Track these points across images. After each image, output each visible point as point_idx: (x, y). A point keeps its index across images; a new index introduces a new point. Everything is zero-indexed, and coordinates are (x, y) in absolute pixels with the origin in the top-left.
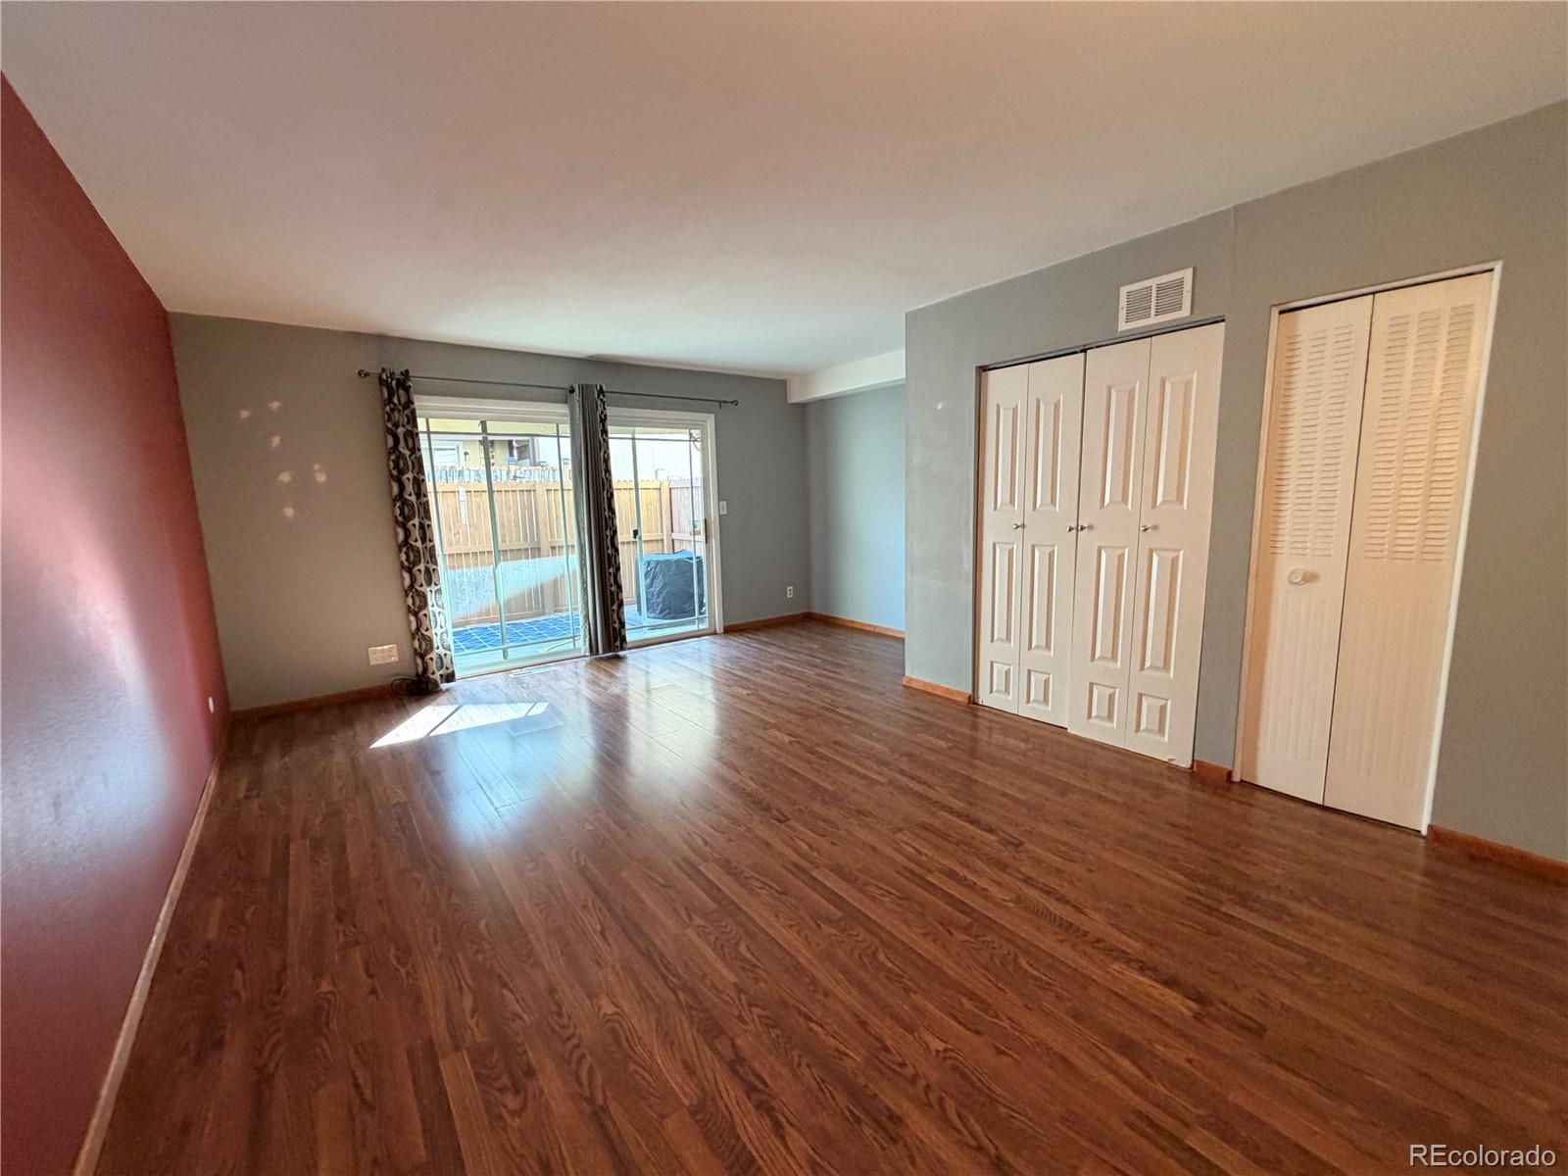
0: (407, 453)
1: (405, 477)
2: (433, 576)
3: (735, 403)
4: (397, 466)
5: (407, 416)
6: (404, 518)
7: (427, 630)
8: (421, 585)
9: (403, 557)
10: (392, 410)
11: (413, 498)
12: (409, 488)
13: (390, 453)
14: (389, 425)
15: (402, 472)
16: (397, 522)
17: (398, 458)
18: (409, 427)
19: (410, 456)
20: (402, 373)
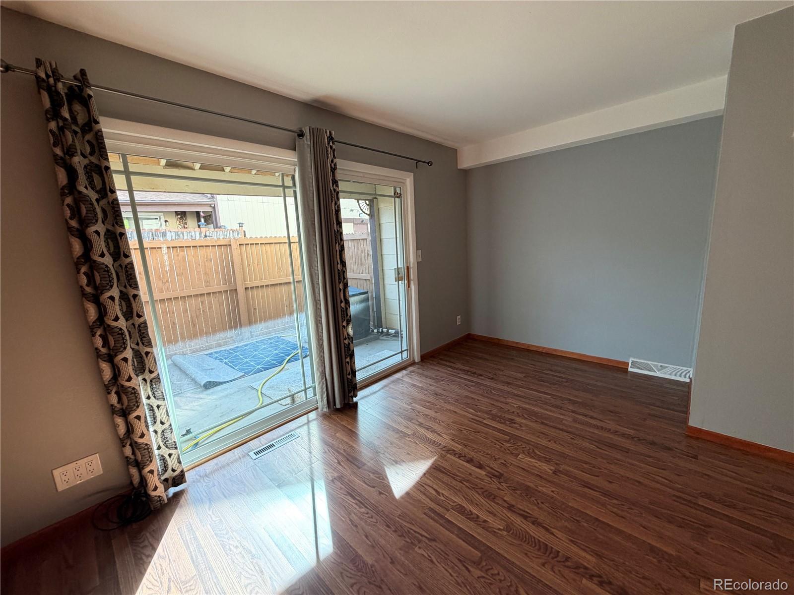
0: (93, 196)
1: (93, 228)
2: (146, 361)
3: (430, 163)
4: (76, 212)
5: (88, 142)
6: (96, 288)
7: (142, 436)
8: (130, 379)
9: (99, 342)
10: (61, 129)
11: (108, 260)
12: (100, 245)
13: (63, 195)
14: (58, 151)
15: (84, 223)
16: (84, 294)
17: (77, 202)
18: (93, 159)
19: (98, 201)
20: (75, 77)
